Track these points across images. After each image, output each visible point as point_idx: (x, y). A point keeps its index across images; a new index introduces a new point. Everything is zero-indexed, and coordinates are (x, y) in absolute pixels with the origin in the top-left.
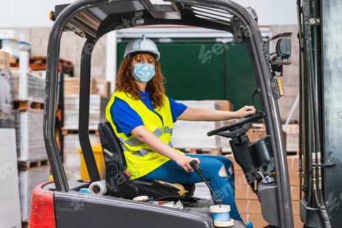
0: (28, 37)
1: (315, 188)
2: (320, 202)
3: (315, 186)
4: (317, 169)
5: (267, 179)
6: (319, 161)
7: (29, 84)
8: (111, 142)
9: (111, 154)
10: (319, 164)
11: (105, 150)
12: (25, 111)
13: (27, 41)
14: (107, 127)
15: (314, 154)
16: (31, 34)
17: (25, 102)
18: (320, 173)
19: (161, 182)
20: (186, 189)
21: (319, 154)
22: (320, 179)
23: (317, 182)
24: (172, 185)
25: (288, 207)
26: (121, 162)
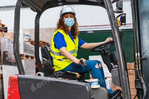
0: (30, 33)
1: (138, 70)
2: (140, 76)
3: (137, 68)
4: (138, 61)
5: (115, 66)
6: (139, 57)
7: (25, 47)
8: (46, 55)
9: (46, 60)
10: (139, 58)
11: (43, 58)
12: (23, 59)
13: (29, 35)
14: (45, 48)
15: (136, 54)
16: (31, 32)
17: (22, 55)
18: (139, 63)
19: (68, 71)
20: (80, 75)
21: (139, 53)
22: (140, 65)
23: (138, 66)
24: (74, 73)
25: (124, 77)
26: (51, 64)
